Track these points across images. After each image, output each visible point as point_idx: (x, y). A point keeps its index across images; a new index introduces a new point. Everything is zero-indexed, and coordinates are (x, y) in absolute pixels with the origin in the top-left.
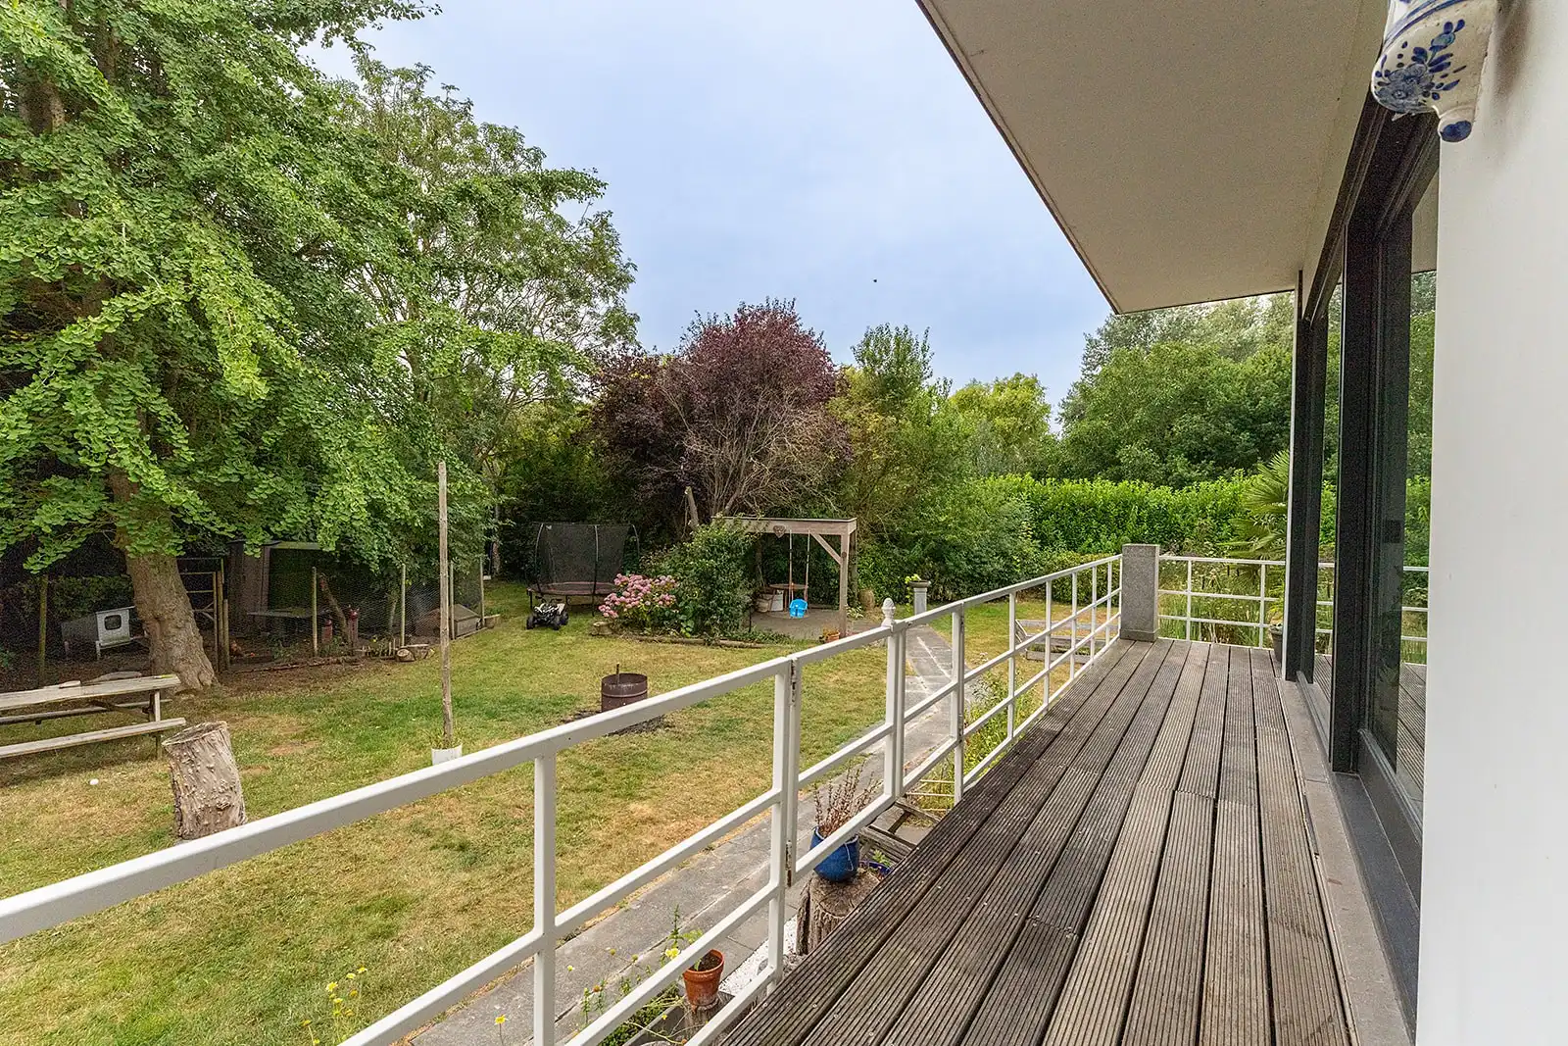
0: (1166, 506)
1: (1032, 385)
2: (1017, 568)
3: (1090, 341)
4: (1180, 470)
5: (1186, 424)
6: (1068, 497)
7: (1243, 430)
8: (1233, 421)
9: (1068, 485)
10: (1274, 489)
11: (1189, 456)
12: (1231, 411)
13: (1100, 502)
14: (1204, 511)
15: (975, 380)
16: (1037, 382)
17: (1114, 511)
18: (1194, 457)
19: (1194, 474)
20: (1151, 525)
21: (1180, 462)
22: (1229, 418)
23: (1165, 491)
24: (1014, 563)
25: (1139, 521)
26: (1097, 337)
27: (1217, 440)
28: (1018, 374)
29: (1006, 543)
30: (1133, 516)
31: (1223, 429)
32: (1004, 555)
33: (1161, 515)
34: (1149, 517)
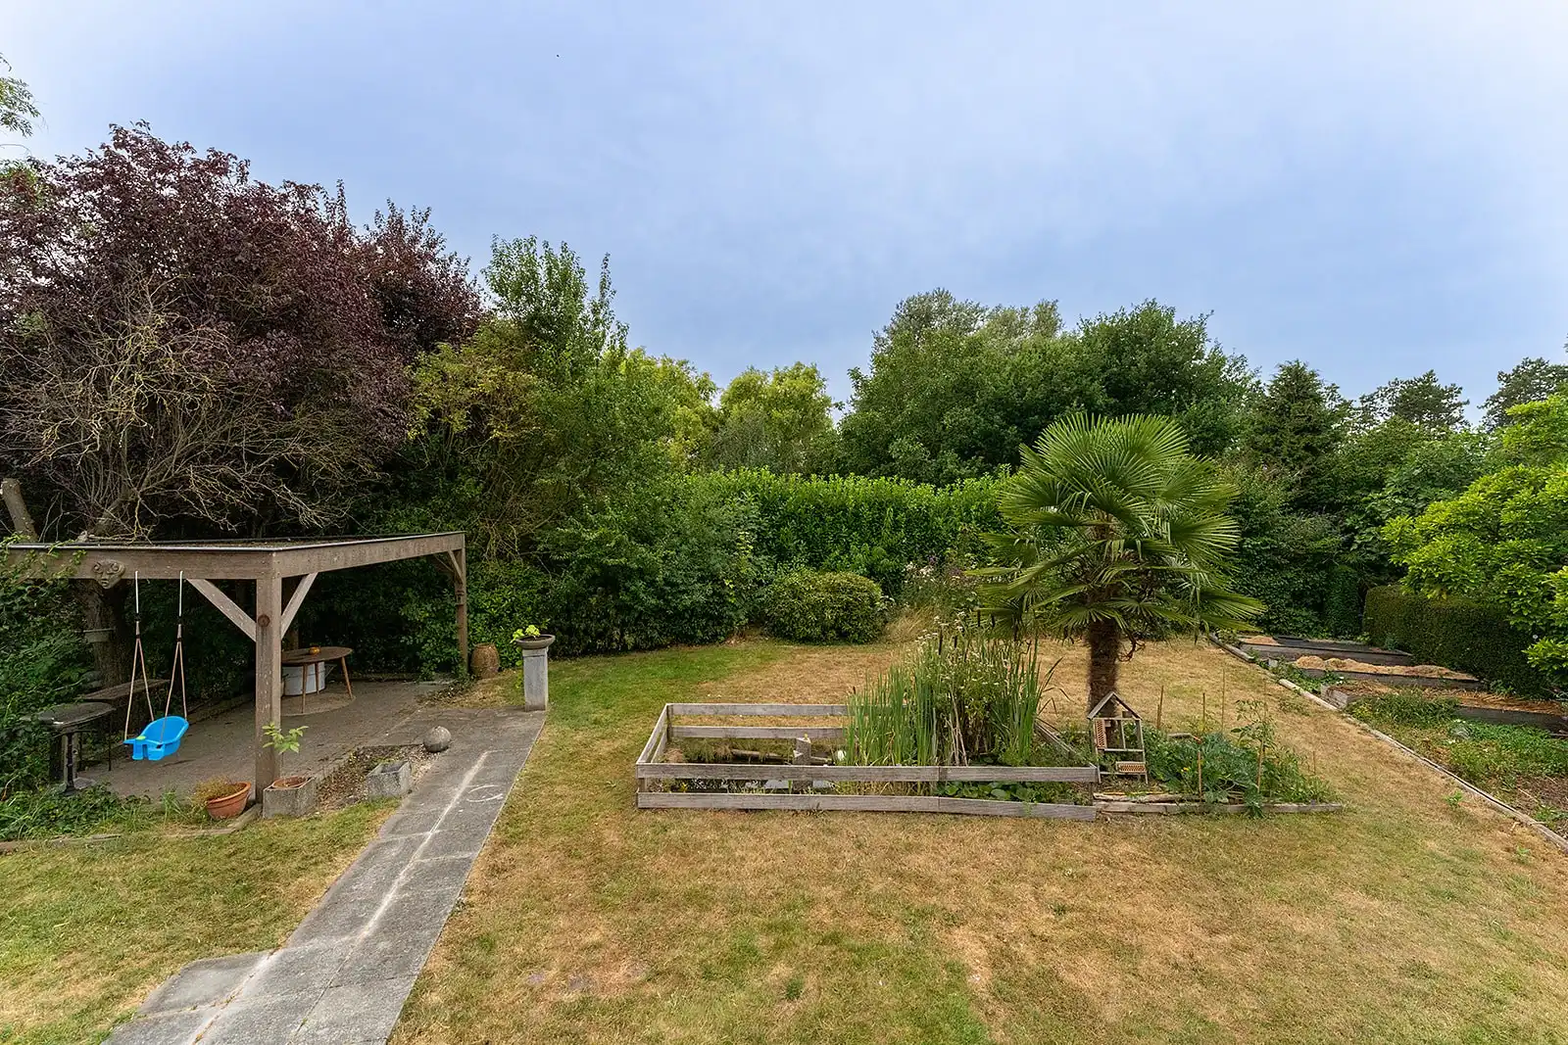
0: (927, 509)
1: (811, 376)
2: (731, 596)
3: (878, 339)
4: (950, 466)
5: (958, 416)
6: (812, 497)
7: (1011, 424)
8: (1002, 413)
9: (816, 482)
10: (1043, 484)
11: (960, 452)
12: (999, 403)
13: (851, 503)
14: (969, 513)
15: (752, 368)
16: (816, 371)
17: (867, 513)
18: (965, 453)
19: (963, 471)
20: (909, 531)
21: (950, 457)
22: (997, 410)
23: (926, 489)
24: (726, 591)
25: (896, 526)
26: (884, 335)
27: (986, 435)
28: (799, 363)
29: (717, 561)
30: (888, 521)
31: (992, 423)
32: (714, 578)
33: (920, 519)
34: (908, 521)
